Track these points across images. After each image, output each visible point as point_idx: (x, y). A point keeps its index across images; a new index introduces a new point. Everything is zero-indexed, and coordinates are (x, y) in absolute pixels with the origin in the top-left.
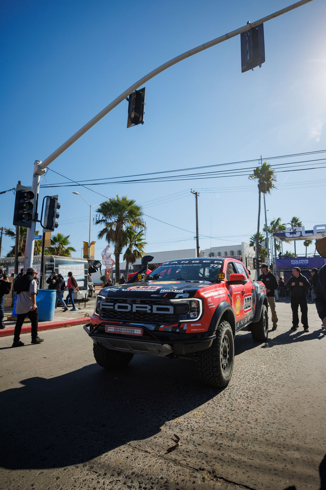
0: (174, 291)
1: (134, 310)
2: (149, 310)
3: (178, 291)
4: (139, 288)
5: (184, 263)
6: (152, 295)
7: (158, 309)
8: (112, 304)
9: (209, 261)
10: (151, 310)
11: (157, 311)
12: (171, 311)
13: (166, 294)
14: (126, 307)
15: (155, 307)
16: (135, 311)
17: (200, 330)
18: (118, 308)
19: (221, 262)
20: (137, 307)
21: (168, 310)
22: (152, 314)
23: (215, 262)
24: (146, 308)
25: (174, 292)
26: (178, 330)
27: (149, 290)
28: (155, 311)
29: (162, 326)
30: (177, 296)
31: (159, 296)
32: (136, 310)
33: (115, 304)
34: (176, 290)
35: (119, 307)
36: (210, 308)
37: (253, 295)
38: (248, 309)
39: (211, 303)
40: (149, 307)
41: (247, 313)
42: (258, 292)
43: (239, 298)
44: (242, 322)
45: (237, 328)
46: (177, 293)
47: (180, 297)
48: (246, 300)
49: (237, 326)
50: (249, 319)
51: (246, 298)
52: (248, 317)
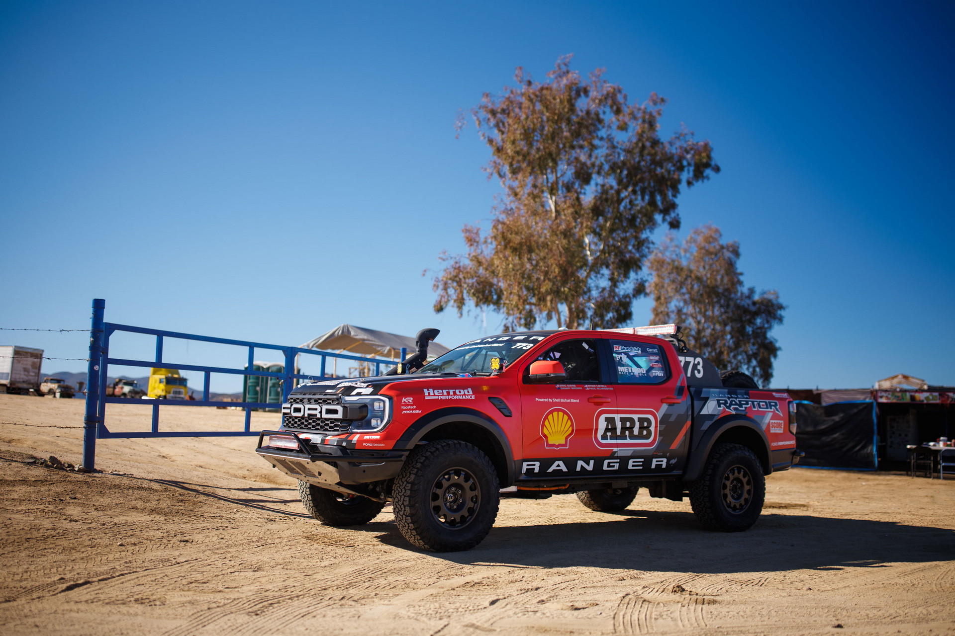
2: (319, 412)
3: (362, 384)
6: (328, 391)
7: (327, 411)
8: (290, 405)
10: (321, 412)
11: (326, 414)
13: (343, 388)
14: (300, 410)
15: (325, 408)
16: (307, 416)
17: (376, 445)
18: (294, 412)
19: (541, 339)
20: (309, 409)
21: (337, 412)
22: (321, 419)
23: (532, 338)
24: (316, 409)
25: (355, 385)
26: (344, 444)
28: (325, 416)
29: (329, 438)
30: (354, 393)
31: (334, 391)
33: (292, 405)
34: (359, 383)
35: (295, 410)
36: (405, 414)
37: (666, 417)
38: (628, 441)
39: (411, 405)
40: (319, 410)
41: (615, 449)
42: (704, 412)
43: (565, 413)
44: (580, 463)
45: (550, 470)
46: (356, 388)
47: (359, 394)
48: (610, 421)
49: (554, 467)
50: (633, 466)
51: (617, 417)
52: (624, 461)
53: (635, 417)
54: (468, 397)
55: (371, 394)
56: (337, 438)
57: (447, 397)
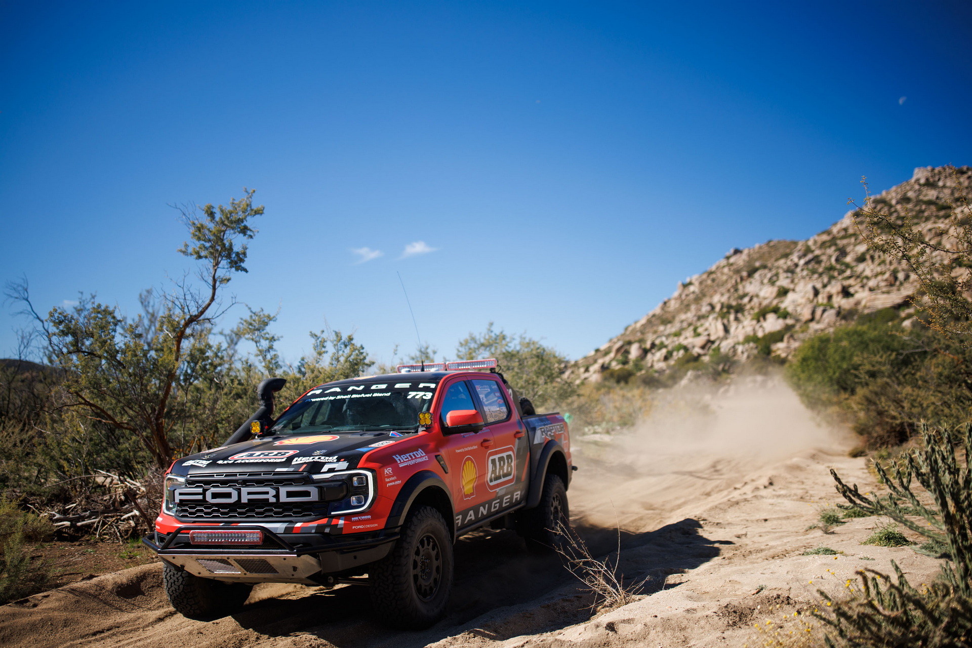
0: (319, 458)
1: (244, 500)
2: (274, 496)
3: (327, 458)
4: (252, 455)
5: (354, 392)
6: (278, 470)
7: (289, 494)
8: (200, 490)
9: (407, 385)
10: (277, 496)
11: (287, 497)
12: (314, 496)
13: (305, 465)
14: (229, 495)
15: (283, 491)
16: (246, 502)
17: (368, 526)
18: (212, 498)
19: (433, 386)
20: (249, 493)
21: (307, 494)
22: (278, 504)
23: (421, 385)
24: (267, 493)
25: (319, 460)
26: (327, 530)
27: (272, 461)
28: (283, 498)
29: (298, 525)
30: (325, 469)
31: (291, 469)
32: (249, 500)
34: (323, 458)
35: (215, 496)
36: (389, 486)
37: (519, 450)
38: (503, 480)
39: (392, 476)
40: (272, 492)
41: (497, 490)
42: (536, 442)
43: (472, 461)
44: (482, 508)
45: (466, 522)
46: (325, 463)
47: (331, 470)
48: (493, 461)
49: (468, 518)
50: (506, 503)
51: (496, 457)
52: (501, 498)
53: (504, 455)
54: (424, 459)
55: (348, 469)
56: (314, 524)
57: (413, 462)
